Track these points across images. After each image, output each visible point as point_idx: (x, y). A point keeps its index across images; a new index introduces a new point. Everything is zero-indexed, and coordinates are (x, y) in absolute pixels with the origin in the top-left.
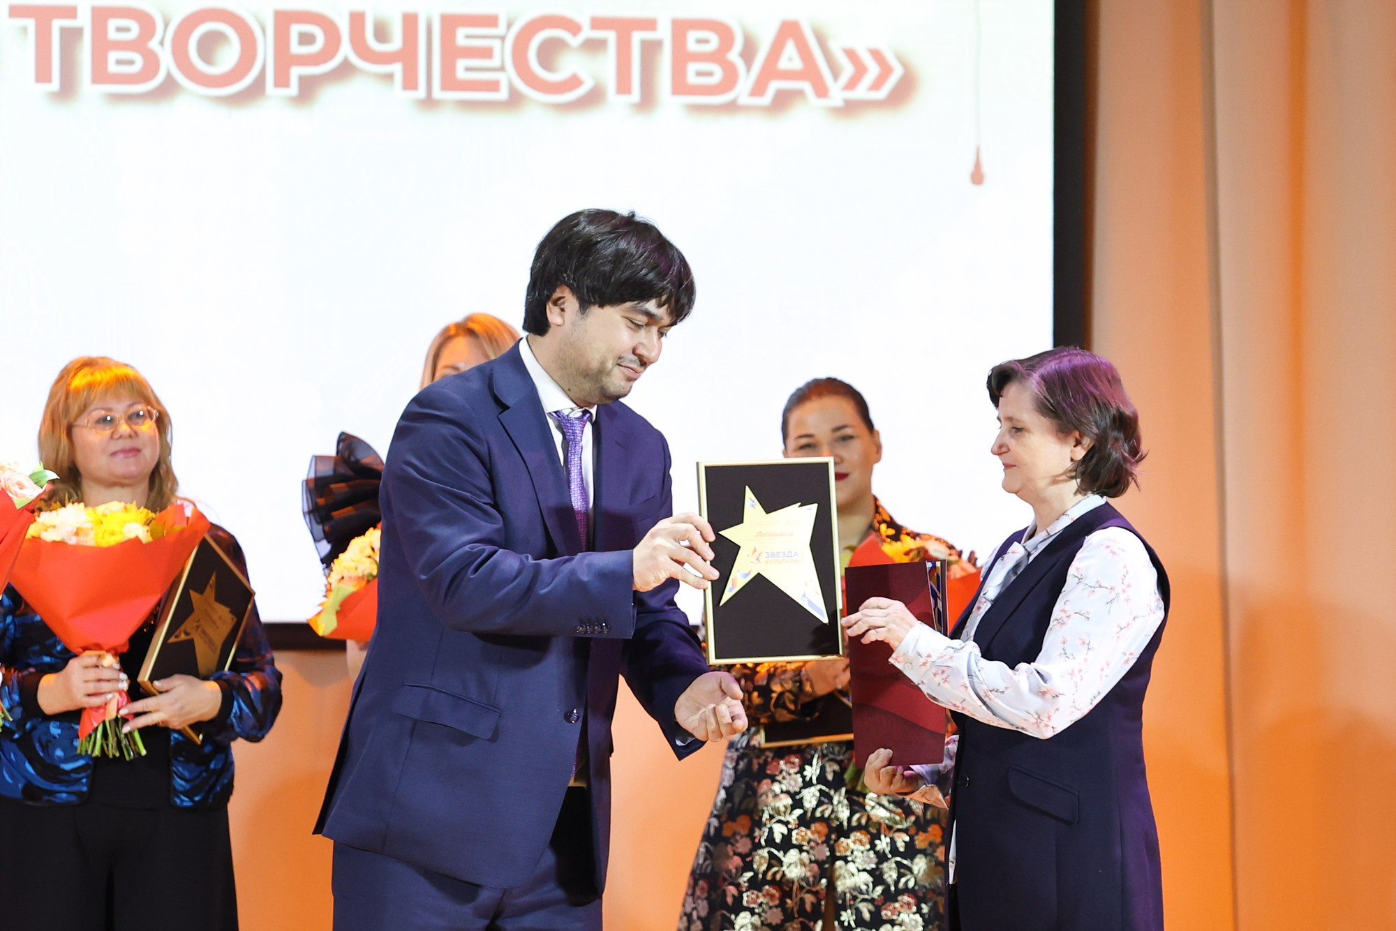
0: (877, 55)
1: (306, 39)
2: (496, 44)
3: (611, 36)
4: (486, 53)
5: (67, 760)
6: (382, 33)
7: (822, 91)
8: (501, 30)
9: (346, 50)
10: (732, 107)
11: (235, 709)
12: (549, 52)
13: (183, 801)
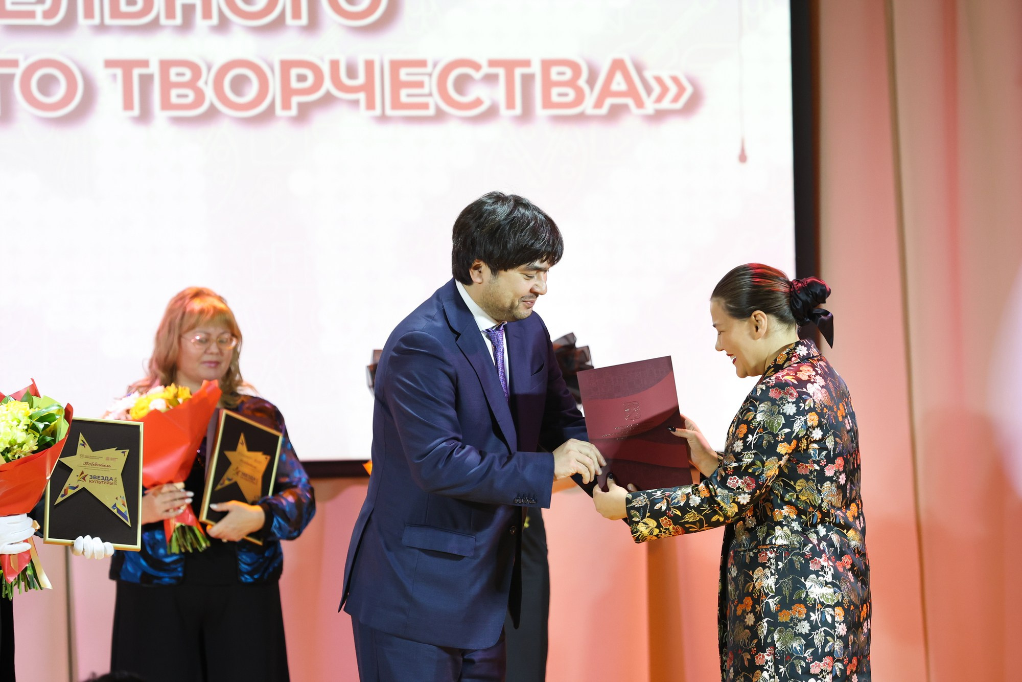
0: (675, 80)
1: (302, 78)
2: (426, 79)
3: (501, 72)
4: (420, 85)
5: (167, 556)
6: (352, 72)
7: (640, 104)
8: (429, 69)
9: (328, 85)
10: (582, 118)
11: (275, 523)
12: (462, 83)
13: (246, 578)
